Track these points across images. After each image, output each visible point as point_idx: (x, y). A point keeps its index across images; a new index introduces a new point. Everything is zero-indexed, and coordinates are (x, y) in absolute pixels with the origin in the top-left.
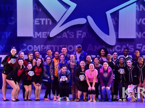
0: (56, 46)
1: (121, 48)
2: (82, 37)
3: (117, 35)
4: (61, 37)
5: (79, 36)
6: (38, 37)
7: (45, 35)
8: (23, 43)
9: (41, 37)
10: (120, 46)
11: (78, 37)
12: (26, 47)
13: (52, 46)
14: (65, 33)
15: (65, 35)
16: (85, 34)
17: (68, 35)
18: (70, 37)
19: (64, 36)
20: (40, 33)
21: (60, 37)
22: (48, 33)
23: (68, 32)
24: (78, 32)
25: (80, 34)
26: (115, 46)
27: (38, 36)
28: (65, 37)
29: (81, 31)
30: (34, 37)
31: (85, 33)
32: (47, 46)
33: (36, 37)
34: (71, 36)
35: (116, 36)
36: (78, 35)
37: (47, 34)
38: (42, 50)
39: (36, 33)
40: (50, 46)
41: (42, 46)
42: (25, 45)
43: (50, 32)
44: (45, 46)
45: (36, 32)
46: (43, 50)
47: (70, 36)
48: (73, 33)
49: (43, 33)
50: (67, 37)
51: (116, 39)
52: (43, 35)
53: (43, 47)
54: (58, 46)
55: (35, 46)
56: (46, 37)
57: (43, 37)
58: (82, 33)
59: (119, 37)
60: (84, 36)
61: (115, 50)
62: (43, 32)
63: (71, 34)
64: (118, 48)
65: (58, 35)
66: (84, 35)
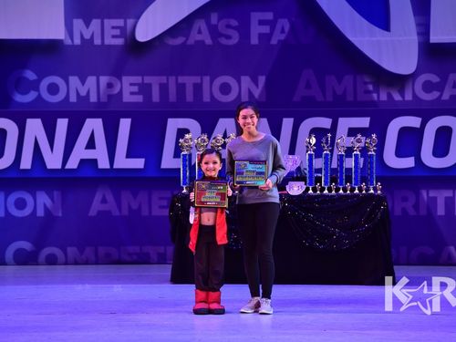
0: (163, 80)
1: (440, 87)
2: (274, 41)
3: (424, 29)
4: (184, 39)
5: (261, 36)
6: (87, 43)
7: (117, 32)
8: (25, 66)
9: (97, 41)
10: (435, 79)
11: (254, 40)
12: (35, 86)
13: (148, 79)
14: (201, 24)
15: (200, 32)
16: (287, 28)
17: (214, 32)
18: (223, 41)
19: (199, 37)
20: (95, 23)
21: (179, 41)
22: (130, 22)
23: (214, 18)
24: (256, 17)
25: (266, 29)
26: (413, 76)
27: (87, 36)
28: (203, 42)
29: (269, 16)
30: (69, 42)
31: (284, 23)
32: (127, 80)
33: (77, 41)
34: (229, 37)
35: (418, 34)
36: (256, 30)
37: (123, 29)
38: (104, 99)
39: (78, 24)
40: (138, 79)
41: (104, 80)
42: (30, 75)
43: (138, 18)
44: (114, 80)
45: (77, 18)
46: (110, 97)
47: (221, 35)
48: (234, 23)
49: (109, 23)
50: (209, 41)
51: (420, 45)
52: (109, 32)
53: (110, 86)
54: (172, 80)
55: (74, 80)
56: (120, 42)
57: (109, 41)
58: (272, 24)
59: (434, 39)
60: (282, 37)
61: (414, 95)
62: (106, 21)
63: (228, 26)
64: (428, 87)
65: (172, 32)
66: (283, 31)
